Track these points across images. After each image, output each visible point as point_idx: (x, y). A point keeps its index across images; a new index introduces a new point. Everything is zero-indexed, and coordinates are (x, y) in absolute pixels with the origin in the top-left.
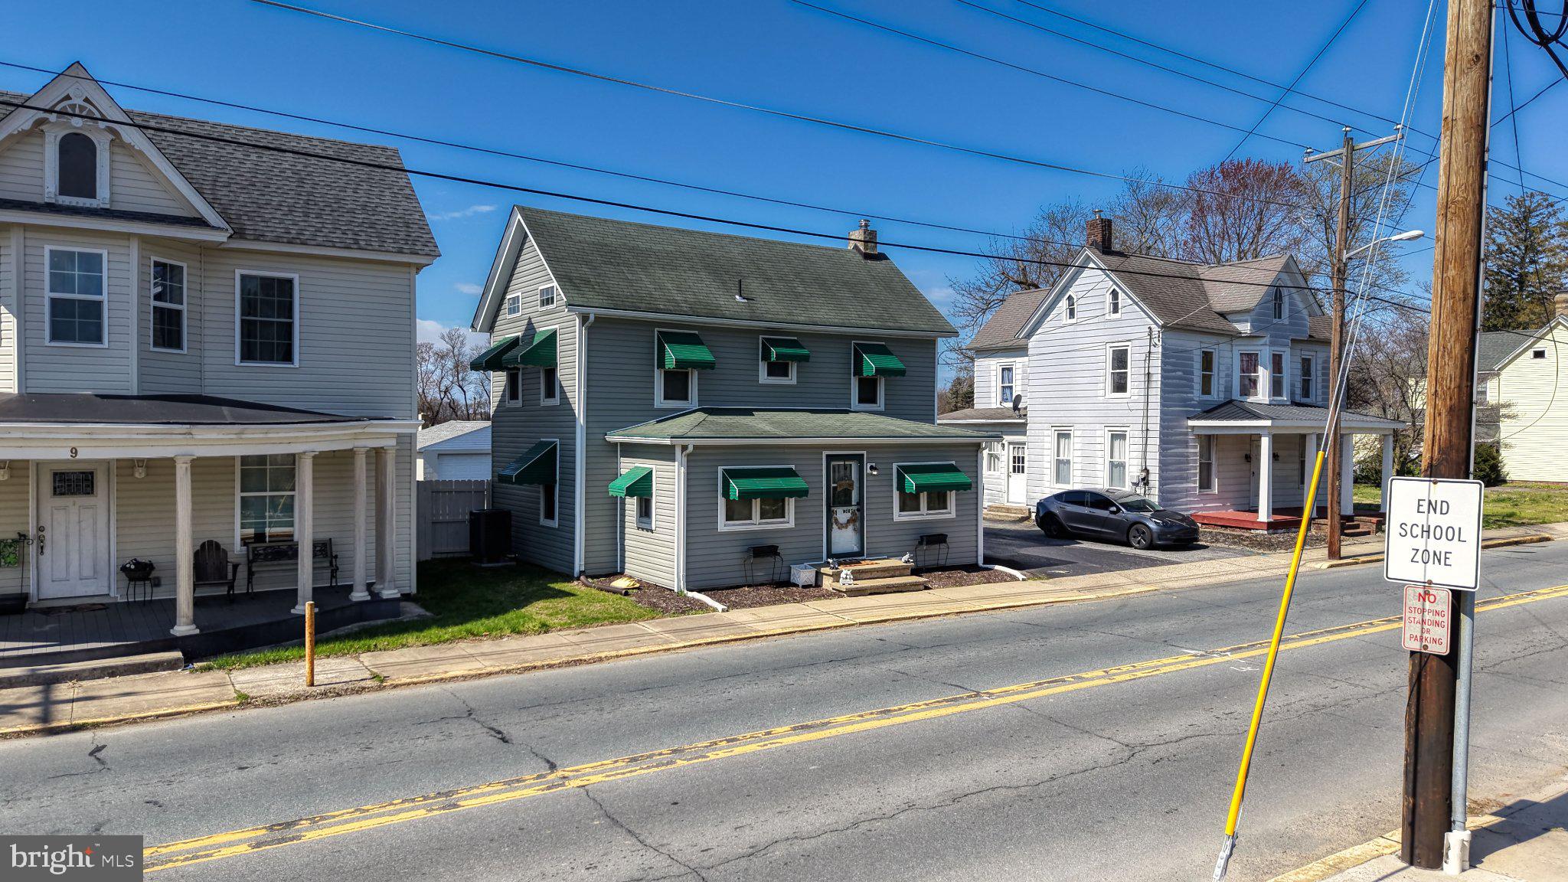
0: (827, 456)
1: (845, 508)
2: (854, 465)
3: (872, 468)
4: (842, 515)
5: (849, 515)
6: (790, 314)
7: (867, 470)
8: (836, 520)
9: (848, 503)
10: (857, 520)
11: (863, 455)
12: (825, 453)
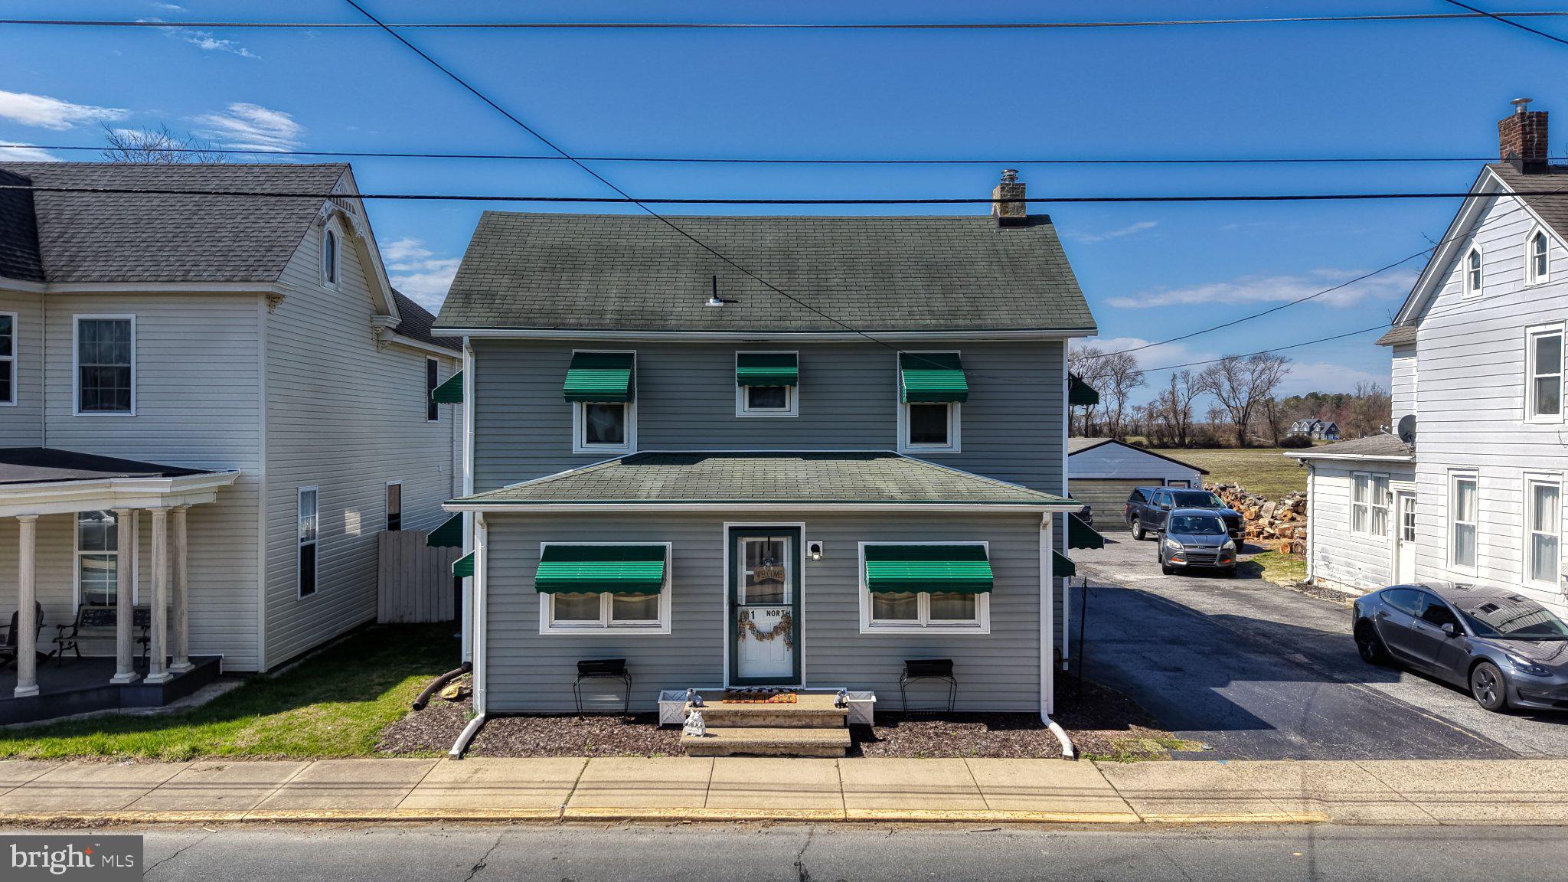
0: (731, 529)
1: (770, 609)
2: (786, 543)
3: (815, 549)
4: (764, 618)
5: (777, 620)
6: (782, 319)
7: (805, 551)
8: (752, 627)
9: (776, 600)
10: (791, 628)
11: (799, 528)
12: (727, 525)
